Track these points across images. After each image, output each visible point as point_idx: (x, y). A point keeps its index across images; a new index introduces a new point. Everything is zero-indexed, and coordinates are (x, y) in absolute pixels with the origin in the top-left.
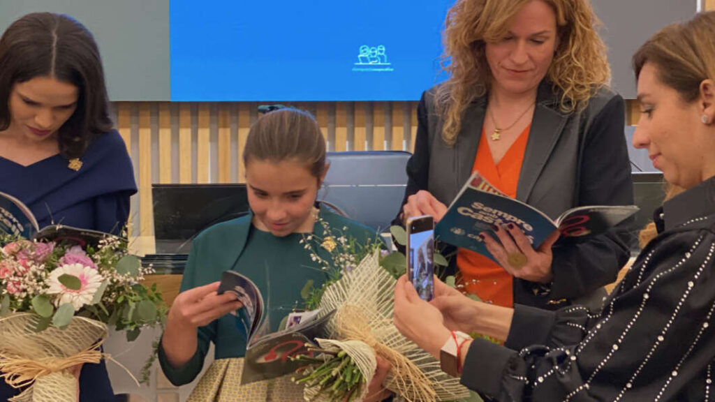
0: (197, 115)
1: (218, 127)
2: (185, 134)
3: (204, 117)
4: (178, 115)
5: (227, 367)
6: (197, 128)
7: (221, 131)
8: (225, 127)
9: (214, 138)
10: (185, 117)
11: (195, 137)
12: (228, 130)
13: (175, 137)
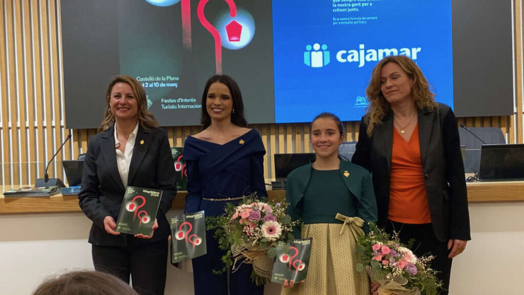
0: (286, 129)
1: (296, 134)
2: (281, 137)
3: (289, 129)
4: (278, 129)
5: (309, 228)
6: (287, 134)
7: (297, 135)
8: (298, 133)
9: (294, 139)
10: (281, 130)
11: (285, 139)
12: (300, 135)
13: (277, 139)
